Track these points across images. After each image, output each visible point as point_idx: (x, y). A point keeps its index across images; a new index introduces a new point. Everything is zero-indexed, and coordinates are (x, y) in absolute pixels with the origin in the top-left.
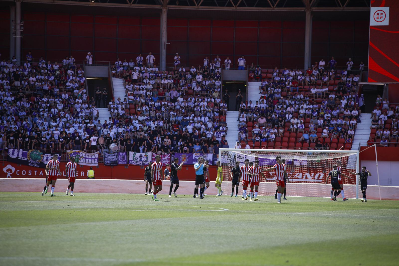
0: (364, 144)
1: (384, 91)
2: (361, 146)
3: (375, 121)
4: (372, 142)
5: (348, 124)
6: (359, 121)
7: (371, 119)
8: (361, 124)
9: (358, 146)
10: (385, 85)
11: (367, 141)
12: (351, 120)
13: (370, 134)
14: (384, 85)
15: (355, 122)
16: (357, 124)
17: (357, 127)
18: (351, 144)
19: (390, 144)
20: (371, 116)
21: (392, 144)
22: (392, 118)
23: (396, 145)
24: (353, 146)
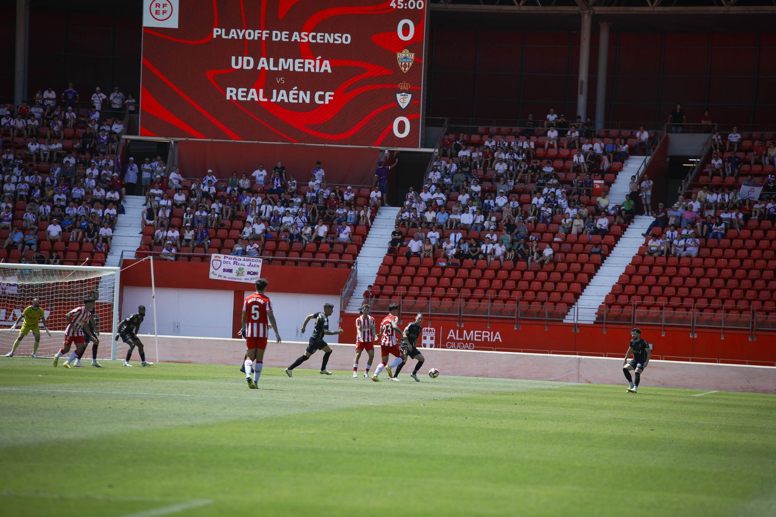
0: (130, 255)
1: (170, 153)
2: (124, 258)
4: (145, 251)
5: (101, 215)
6: (121, 211)
7: (145, 207)
8: (126, 215)
9: (119, 258)
10: (172, 142)
11: (135, 249)
12: (105, 208)
13: (141, 236)
14: (170, 143)
15: (113, 211)
16: (117, 216)
17: (118, 222)
18: (106, 255)
19: (180, 255)
20: (144, 202)
21: (183, 256)
22: (183, 207)
23: (189, 258)
24: (110, 258)
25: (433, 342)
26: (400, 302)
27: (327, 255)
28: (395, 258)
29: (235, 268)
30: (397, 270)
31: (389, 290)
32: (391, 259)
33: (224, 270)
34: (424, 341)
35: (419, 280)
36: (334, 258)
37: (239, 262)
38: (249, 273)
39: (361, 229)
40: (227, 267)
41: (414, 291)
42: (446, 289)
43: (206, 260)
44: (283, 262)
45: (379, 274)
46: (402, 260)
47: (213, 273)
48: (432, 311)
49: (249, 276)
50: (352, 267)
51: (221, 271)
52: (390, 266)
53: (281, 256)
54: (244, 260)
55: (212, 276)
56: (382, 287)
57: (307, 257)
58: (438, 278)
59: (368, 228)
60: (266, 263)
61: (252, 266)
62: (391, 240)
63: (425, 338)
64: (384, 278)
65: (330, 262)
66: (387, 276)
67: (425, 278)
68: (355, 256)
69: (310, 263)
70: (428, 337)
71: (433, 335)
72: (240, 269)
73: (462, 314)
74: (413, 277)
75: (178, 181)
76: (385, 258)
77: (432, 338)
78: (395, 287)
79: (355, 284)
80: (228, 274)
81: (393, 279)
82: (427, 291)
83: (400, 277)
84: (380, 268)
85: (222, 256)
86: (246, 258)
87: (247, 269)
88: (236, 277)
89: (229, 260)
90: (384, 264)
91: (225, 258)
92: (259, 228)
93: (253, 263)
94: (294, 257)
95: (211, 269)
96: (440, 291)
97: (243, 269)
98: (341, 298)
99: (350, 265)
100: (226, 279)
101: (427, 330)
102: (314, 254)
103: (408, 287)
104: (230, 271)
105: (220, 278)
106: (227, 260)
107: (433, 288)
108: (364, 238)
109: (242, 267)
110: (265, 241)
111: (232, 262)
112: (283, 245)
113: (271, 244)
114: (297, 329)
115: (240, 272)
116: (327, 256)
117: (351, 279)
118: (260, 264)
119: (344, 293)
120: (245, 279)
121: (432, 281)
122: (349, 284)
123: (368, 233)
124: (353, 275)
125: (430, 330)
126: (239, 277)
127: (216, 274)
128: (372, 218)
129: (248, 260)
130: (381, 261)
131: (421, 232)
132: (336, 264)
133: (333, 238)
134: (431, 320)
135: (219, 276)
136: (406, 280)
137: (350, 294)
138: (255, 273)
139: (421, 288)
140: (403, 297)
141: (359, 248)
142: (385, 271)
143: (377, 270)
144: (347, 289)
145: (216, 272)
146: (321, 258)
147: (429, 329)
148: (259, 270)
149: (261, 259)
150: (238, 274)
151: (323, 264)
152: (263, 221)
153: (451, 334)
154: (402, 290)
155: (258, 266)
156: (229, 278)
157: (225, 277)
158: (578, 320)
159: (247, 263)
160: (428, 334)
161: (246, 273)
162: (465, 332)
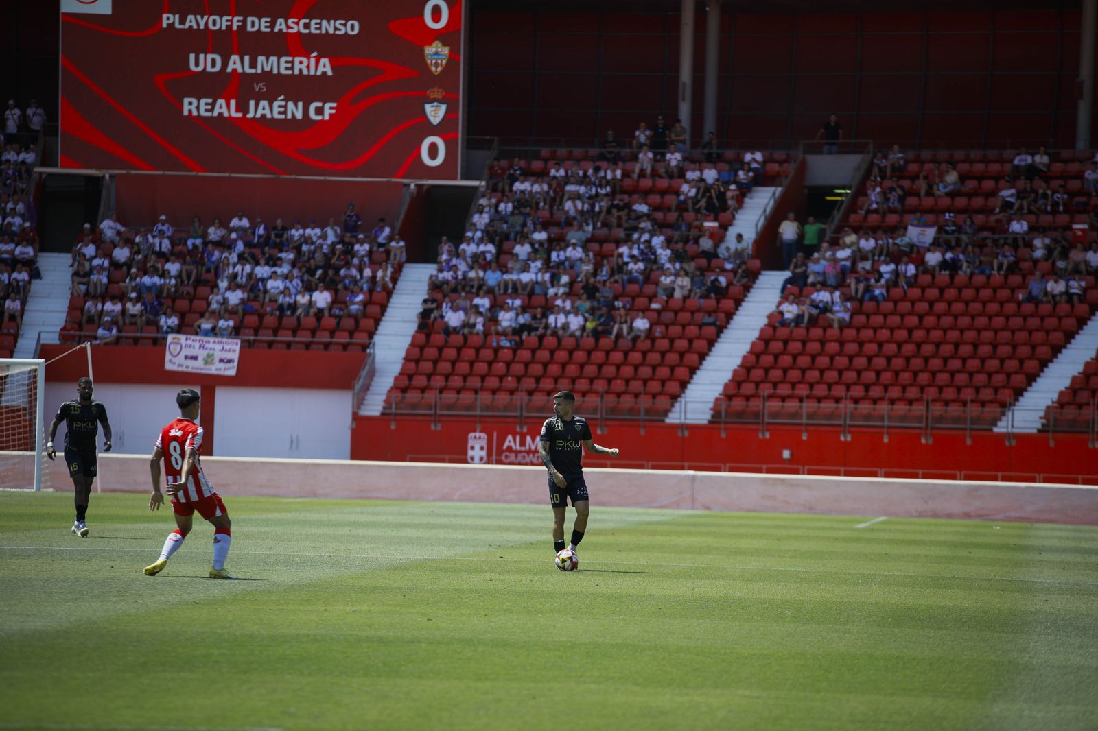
0: (52, 338)
1: (104, 193)
2: (42, 342)
3: (81, 275)
4: (72, 332)
5: (7, 282)
6: (36, 274)
7: (71, 269)
8: (42, 281)
9: (35, 342)
10: (107, 176)
11: (58, 329)
12: (13, 271)
13: (66, 309)
14: (104, 177)
15: (23, 276)
16: (29, 282)
17: (32, 290)
18: (16, 337)
19: (122, 337)
20: (70, 261)
21: (127, 338)
22: (125, 269)
23: (136, 341)
24: (21, 342)
25: (484, 453)
26: (436, 397)
27: (332, 333)
28: (428, 336)
29: (202, 354)
30: (431, 352)
31: (421, 381)
32: (422, 337)
33: (186, 357)
34: (470, 453)
35: (463, 367)
36: (342, 338)
37: (207, 345)
38: (221, 361)
39: (379, 295)
40: (190, 352)
41: (457, 381)
42: (501, 378)
43: (159, 343)
44: (270, 344)
45: (407, 359)
46: (438, 339)
47: (170, 361)
48: (482, 410)
49: (222, 366)
50: (368, 351)
51: (180, 359)
52: (422, 348)
53: (266, 336)
54: (214, 342)
55: (168, 366)
56: (410, 377)
57: (304, 337)
58: (490, 364)
59: (389, 293)
60: (246, 346)
61: (226, 350)
62: (421, 310)
63: (472, 448)
64: (413, 365)
65: (337, 344)
66: (417, 361)
67: (472, 363)
68: (371, 335)
69: (308, 346)
70: (477, 447)
71: (484, 443)
72: (208, 356)
73: (525, 414)
74: (453, 363)
75: (115, 232)
76: (414, 337)
77: (482, 448)
78: (429, 377)
79: (372, 374)
80: (191, 363)
81: (427, 366)
82: (475, 382)
83: (435, 362)
84: (408, 351)
85: (182, 337)
86: (217, 340)
87: (218, 355)
88: (203, 366)
89: (193, 344)
90: (413, 345)
91: (187, 339)
92: (235, 297)
93: (227, 347)
94: (285, 337)
95: (168, 357)
96: (493, 382)
97: (213, 355)
98: (354, 395)
99: (365, 347)
100: (190, 370)
101: (475, 437)
102: (313, 333)
103: (447, 377)
104: (195, 358)
105: (180, 369)
106: (189, 342)
107: (483, 378)
108: (384, 308)
109: (211, 352)
110: (244, 315)
111: (197, 345)
112: (270, 320)
113: (252, 320)
114: (291, 438)
115: (209, 360)
116: (332, 335)
117: (367, 367)
118: (237, 348)
119: (358, 386)
120: (215, 369)
121: (481, 367)
122: (364, 373)
123: (388, 302)
124: (369, 361)
125: (480, 438)
126: (207, 367)
127: (174, 364)
128: (395, 280)
130: (408, 340)
131: (465, 298)
132: (345, 347)
133: (341, 309)
134: (481, 422)
135: (179, 365)
136: (445, 367)
137: (366, 388)
138: (230, 361)
139: (465, 378)
140: (441, 391)
141: (377, 322)
142: (415, 355)
143: (402, 354)
144: (361, 381)
145: (174, 360)
146: (324, 337)
147: (478, 435)
148: (235, 356)
149: (239, 341)
150: (206, 362)
151: (327, 346)
152: (239, 286)
153: (509, 441)
154: (438, 382)
155: (234, 351)
156: (193, 368)
157: (187, 367)
158: (685, 418)
159: (219, 347)
160: (477, 443)
161: (217, 360)
162: (528, 439)
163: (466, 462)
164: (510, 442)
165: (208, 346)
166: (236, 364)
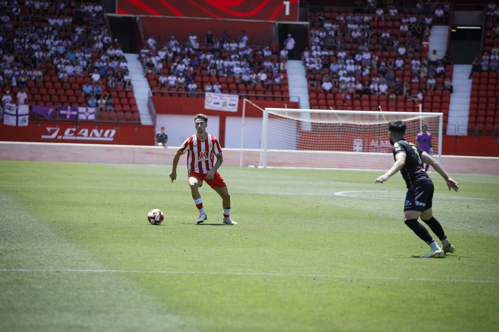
25: (361, 148)
29: (221, 102)
30: (322, 102)
33: (215, 103)
34: (355, 148)
38: (230, 105)
40: (216, 101)
43: (202, 96)
47: (207, 105)
49: (231, 107)
51: (212, 104)
52: (318, 100)
54: (227, 96)
55: (207, 107)
60: (241, 98)
63: (356, 146)
65: (279, 97)
66: (319, 106)
70: (358, 145)
71: (361, 143)
72: (224, 102)
77: (360, 146)
80: (217, 106)
83: (328, 106)
87: (229, 102)
88: (222, 107)
93: (233, 99)
95: (206, 103)
100: (216, 109)
104: (218, 103)
106: (216, 96)
109: (226, 101)
111: (219, 97)
115: (224, 104)
120: (227, 109)
126: (224, 108)
127: (209, 106)
129: (229, 97)
132: (282, 99)
134: (359, 135)
135: (211, 107)
138: (234, 105)
145: (209, 104)
147: (358, 140)
148: (236, 103)
149: (238, 96)
151: (274, 98)
155: (236, 100)
156: (218, 108)
157: (215, 108)
158: (458, 133)
159: (229, 99)
160: (358, 143)
161: (228, 105)
162: (382, 142)
163: (353, 151)
164: (373, 143)
165: (224, 98)
166: (237, 106)
